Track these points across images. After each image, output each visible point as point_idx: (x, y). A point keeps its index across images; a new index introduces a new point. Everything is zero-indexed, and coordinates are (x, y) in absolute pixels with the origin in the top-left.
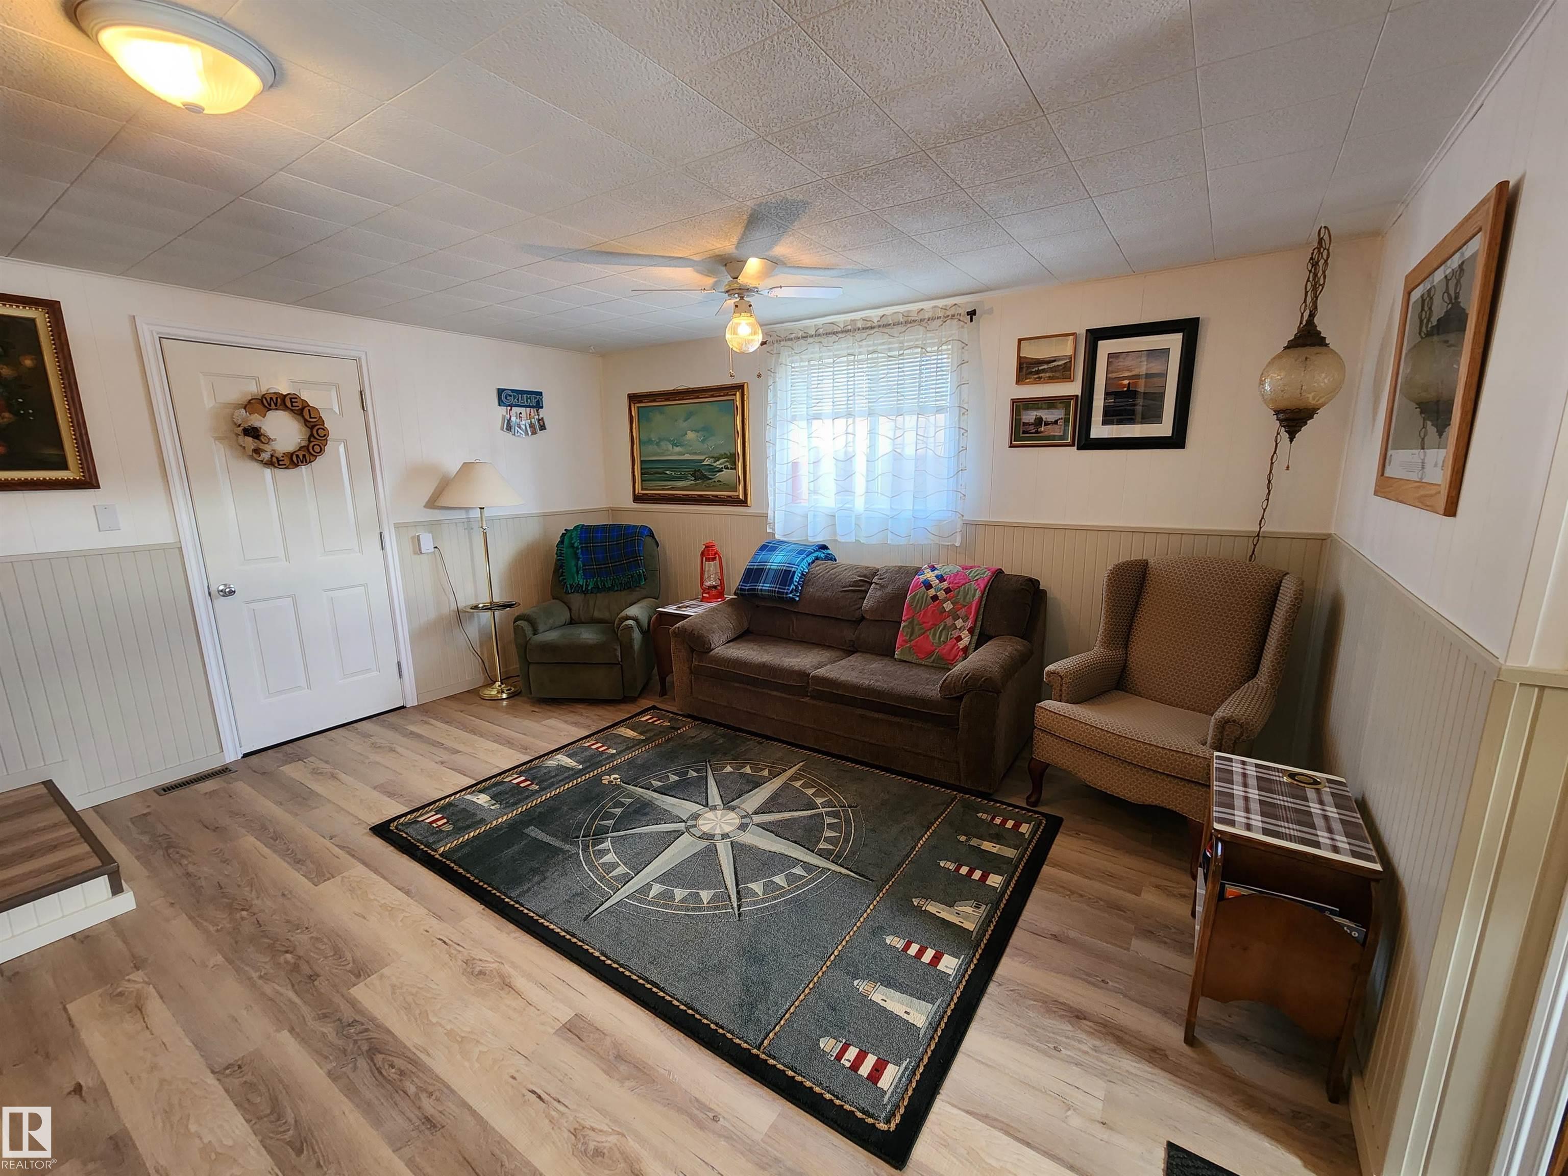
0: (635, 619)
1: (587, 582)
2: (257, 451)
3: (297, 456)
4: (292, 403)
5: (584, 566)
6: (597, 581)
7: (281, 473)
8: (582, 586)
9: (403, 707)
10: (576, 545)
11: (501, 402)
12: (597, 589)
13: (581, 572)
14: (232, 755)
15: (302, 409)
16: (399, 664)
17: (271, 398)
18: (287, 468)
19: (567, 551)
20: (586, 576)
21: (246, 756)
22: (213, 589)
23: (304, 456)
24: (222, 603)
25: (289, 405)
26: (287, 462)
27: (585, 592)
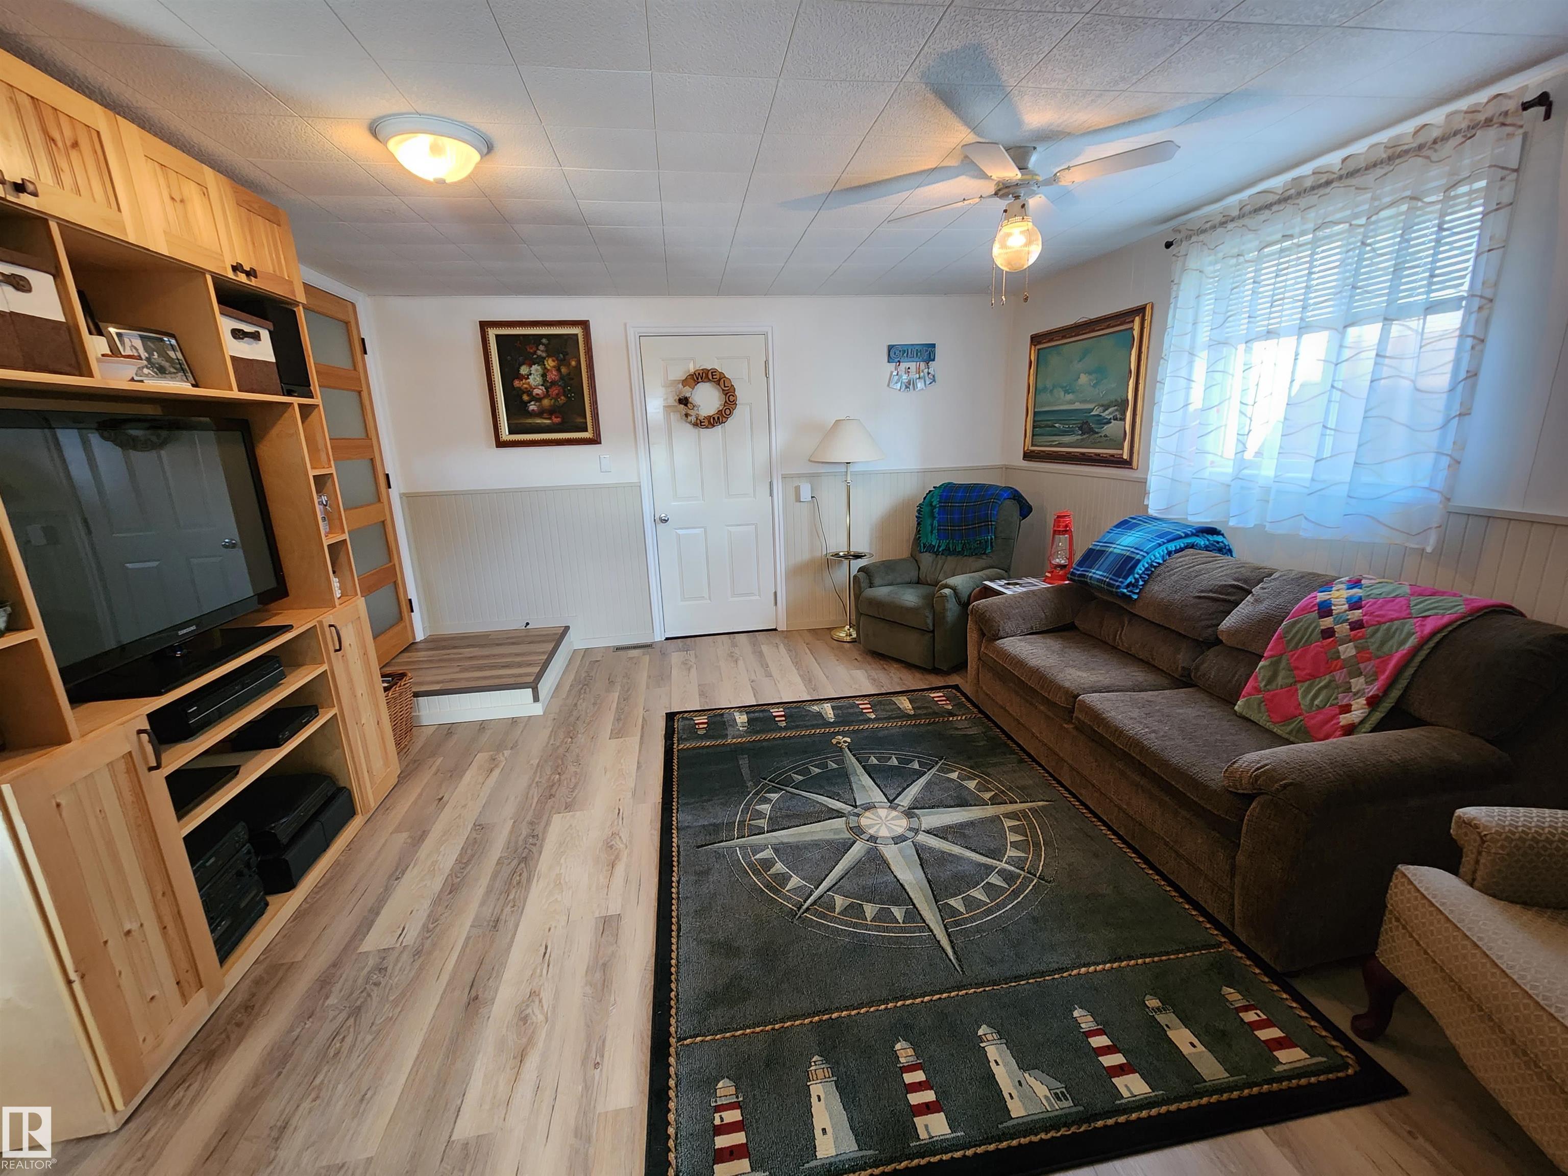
0: (954, 589)
1: (939, 543)
2: (687, 415)
3: (714, 418)
4: (712, 375)
5: (939, 526)
6: (949, 543)
7: (704, 431)
8: (934, 546)
9: (775, 630)
10: (934, 504)
11: (890, 360)
12: (949, 552)
13: (935, 531)
14: (659, 637)
15: (719, 380)
16: (775, 593)
17: (699, 374)
18: (707, 427)
19: (926, 509)
20: (940, 537)
21: (667, 639)
22: (657, 517)
23: (718, 418)
24: (661, 526)
25: (711, 378)
26: (706, 423)
27: (937, 554)
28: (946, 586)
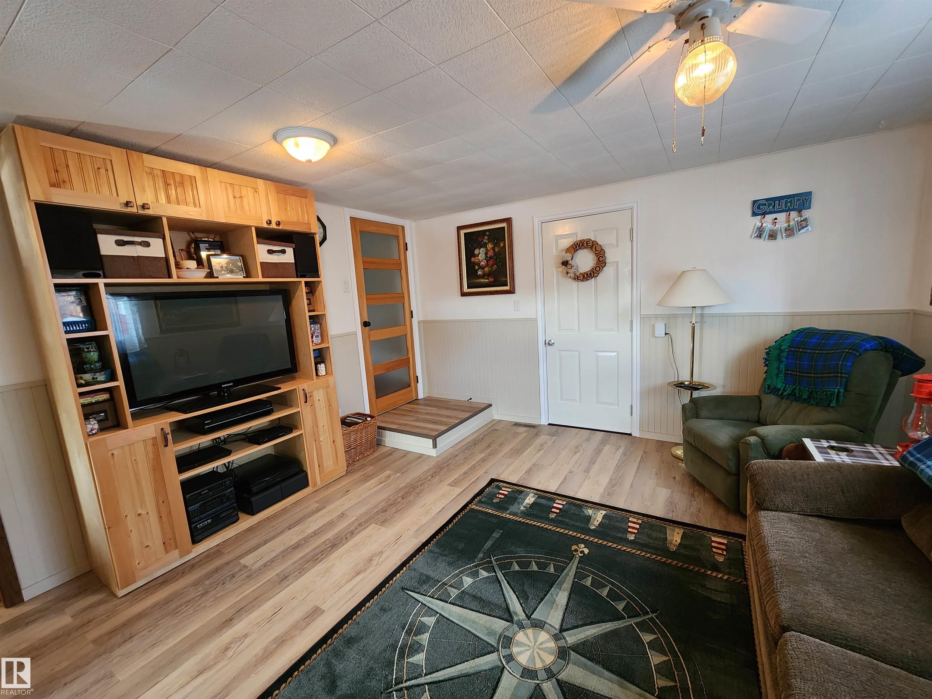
1: (785, 387)
2: (567, 273)
3: (587, 274)
4: (587, 244)
5: (786, 370)
6: (795, 389)
7: (581, 284)
8: (779, 390)
9: (630, 435)
10: (783, 347)
11: (754, 214)
12: (794, 397)
13: (782, 375)
14: (544, 422)
15: (592, 246)
16: (632, 406)
17: (577, 243)
18: (582, 281)
19: (775, 353)
20: (786, 382)
21: (549, 424)
22: (547, 342)
23: (591, 274)
24: (549, 347)
25: (586, 246)
26: (582, 278)
27: (782, 397)
28: (755, 434)
